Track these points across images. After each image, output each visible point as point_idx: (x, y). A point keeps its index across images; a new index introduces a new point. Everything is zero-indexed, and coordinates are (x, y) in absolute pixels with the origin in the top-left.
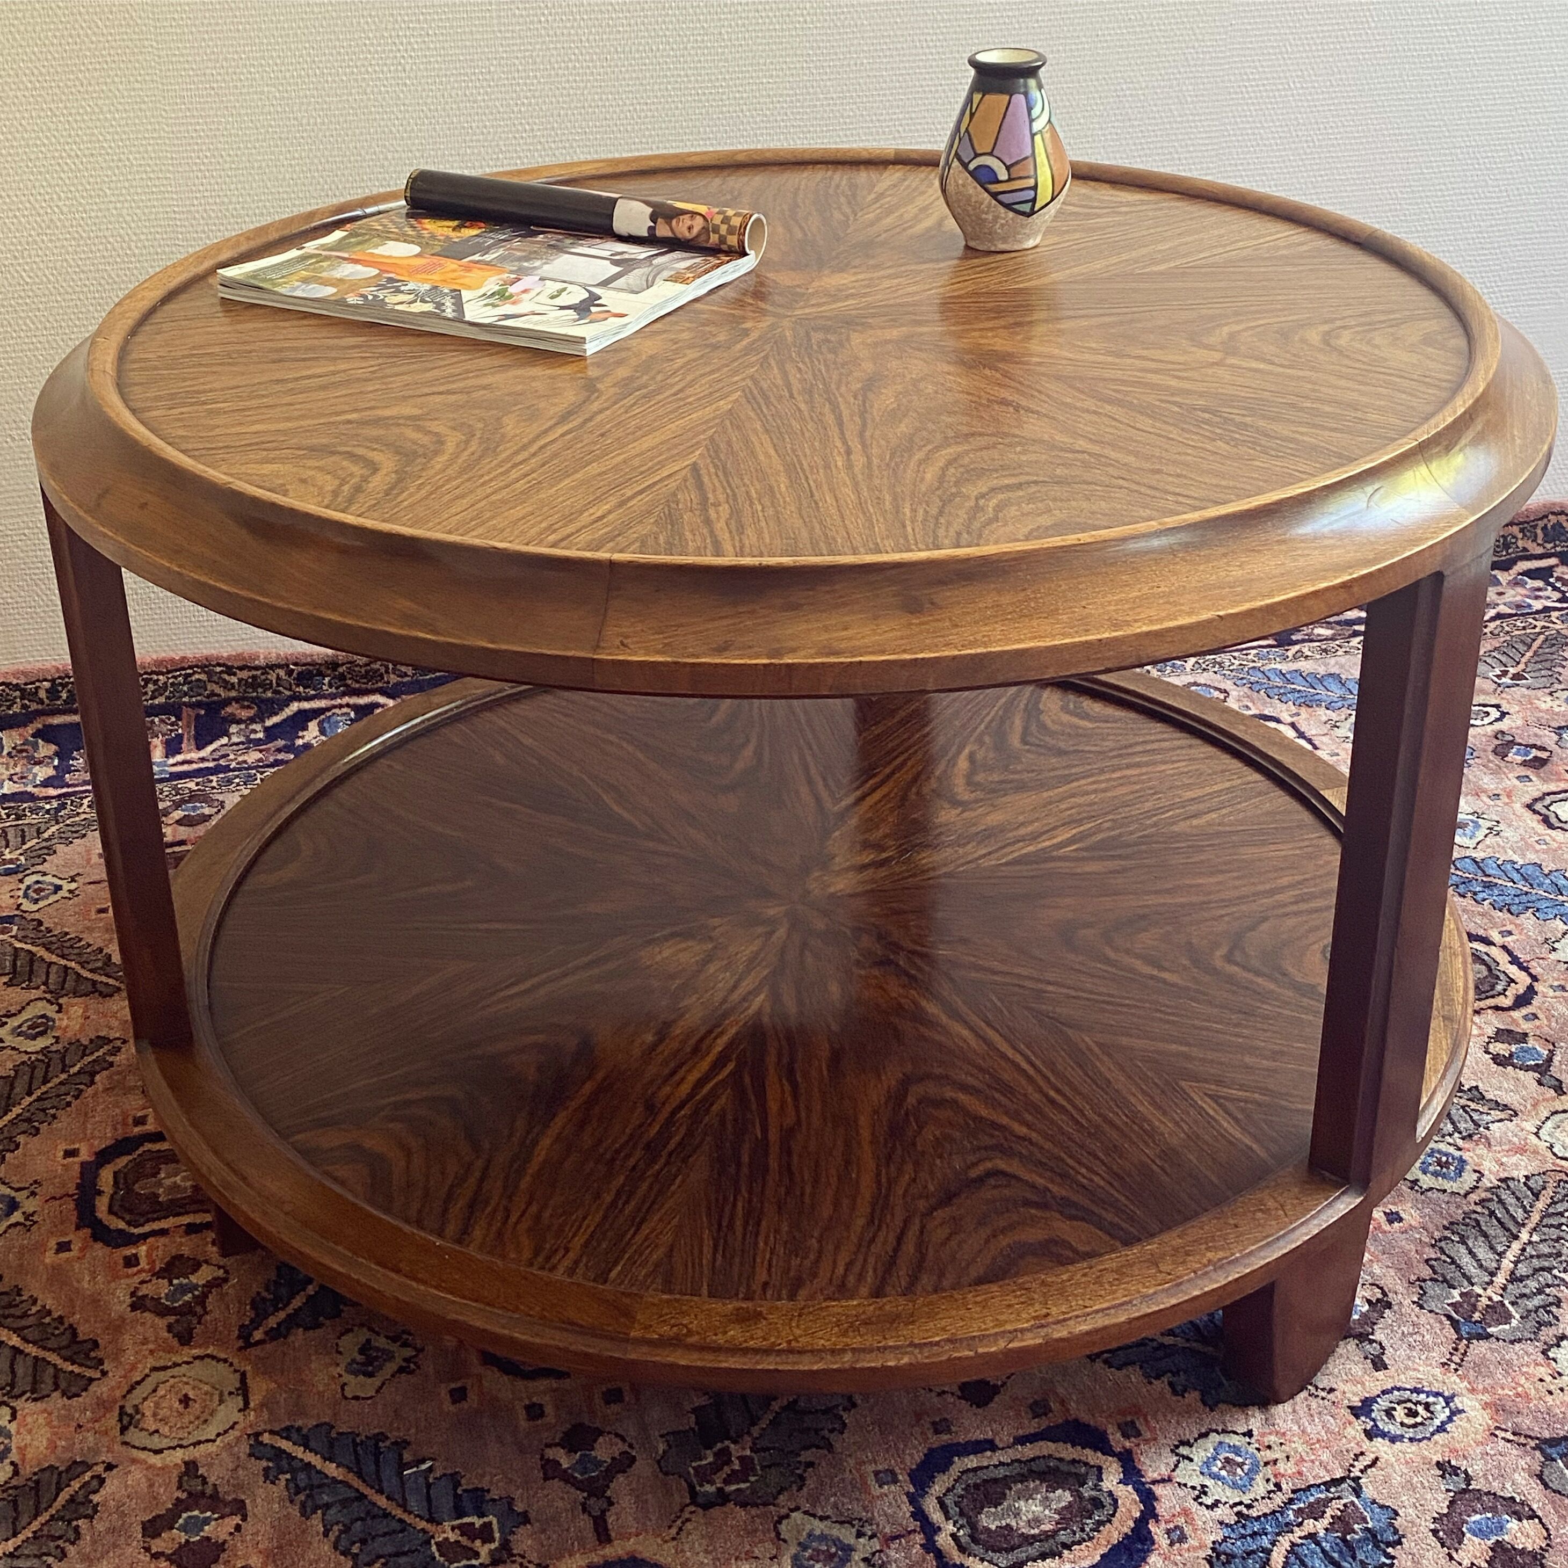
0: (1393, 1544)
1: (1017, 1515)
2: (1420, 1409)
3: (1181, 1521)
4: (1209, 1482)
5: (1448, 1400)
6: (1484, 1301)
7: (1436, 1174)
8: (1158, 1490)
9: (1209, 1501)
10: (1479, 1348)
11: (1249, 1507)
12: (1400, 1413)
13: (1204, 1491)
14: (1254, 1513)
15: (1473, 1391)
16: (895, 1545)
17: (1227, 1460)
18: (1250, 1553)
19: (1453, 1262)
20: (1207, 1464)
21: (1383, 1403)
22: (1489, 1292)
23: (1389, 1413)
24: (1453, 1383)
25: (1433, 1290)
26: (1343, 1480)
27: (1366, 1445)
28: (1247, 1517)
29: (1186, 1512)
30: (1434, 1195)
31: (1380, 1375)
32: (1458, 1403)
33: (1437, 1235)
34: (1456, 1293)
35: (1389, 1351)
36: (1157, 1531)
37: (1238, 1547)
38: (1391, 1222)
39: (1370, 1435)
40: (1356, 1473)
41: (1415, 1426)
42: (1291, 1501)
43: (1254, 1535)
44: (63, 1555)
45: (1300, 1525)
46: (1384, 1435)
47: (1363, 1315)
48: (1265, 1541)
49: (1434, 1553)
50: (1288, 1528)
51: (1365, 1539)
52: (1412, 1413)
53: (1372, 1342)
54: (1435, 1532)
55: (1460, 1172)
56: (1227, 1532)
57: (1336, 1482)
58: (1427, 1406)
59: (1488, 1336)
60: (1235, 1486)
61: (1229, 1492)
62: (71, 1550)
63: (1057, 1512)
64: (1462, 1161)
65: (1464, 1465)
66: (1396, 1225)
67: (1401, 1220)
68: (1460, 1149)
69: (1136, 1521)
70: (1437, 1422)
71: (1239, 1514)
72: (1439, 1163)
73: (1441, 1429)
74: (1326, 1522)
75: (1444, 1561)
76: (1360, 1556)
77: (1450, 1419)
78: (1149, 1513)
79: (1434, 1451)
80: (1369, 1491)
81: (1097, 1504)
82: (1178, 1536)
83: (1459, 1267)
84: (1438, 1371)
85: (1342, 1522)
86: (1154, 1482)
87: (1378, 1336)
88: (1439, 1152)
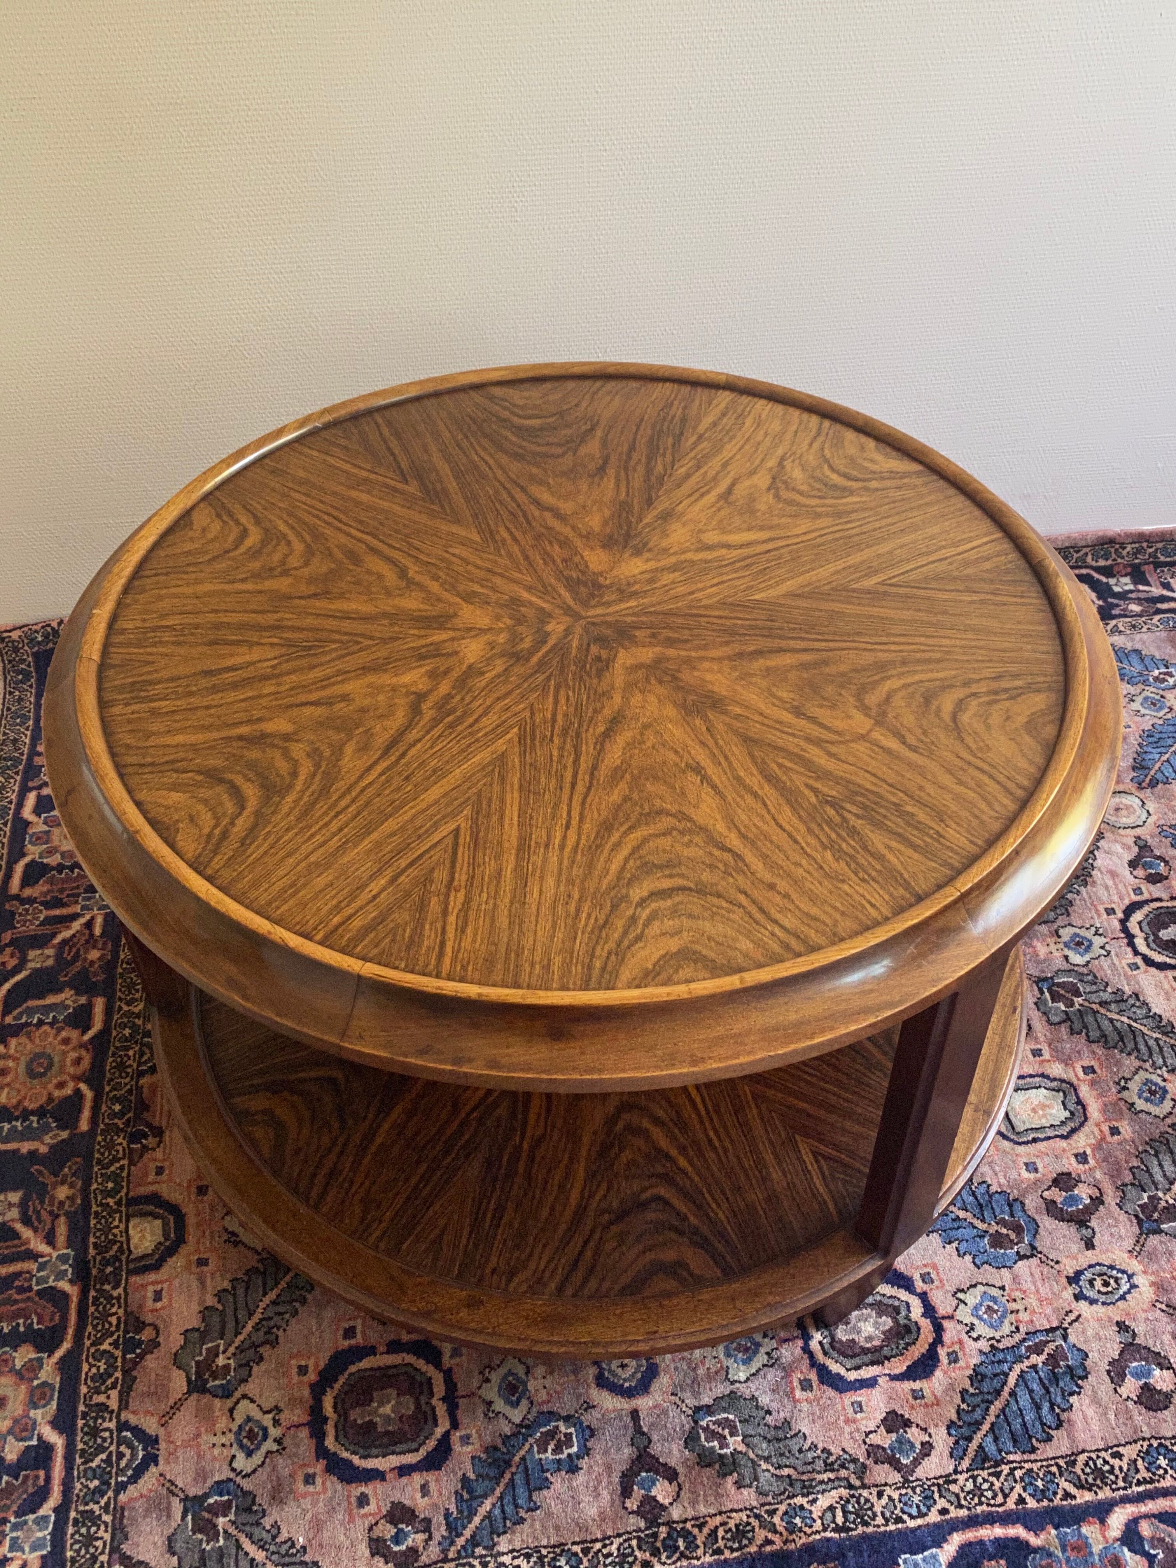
0: (1080, 1378)
1: (859, 1332)
2: (1112, 1281)
3: (956, 1347)
4: (976, 1322)
5: (1130, 1277)
6: (1163, 1203)
7: (1147, 1100)
8: (946, 1324)
9: (975, 1335)
10: (1154, 1241)
11: (998, 1341)
12: (1098, 1283)
13: (972, 1327)
14: (1001, 1346)
15: (1145, 1272)
16: (785, 1346)
17: (989, 1307)
18: (996, 1375)
19: (1148, 1171)
20: (976, 1308)
21: (1088, 1275)
22: (1168, 1197)
23: (1091, 1282)
24: (1134, 1266)
25: (1131, 1192)
26: (1057, 1328)
27: (1074, 1304)
28: (996, 1349)
29: (961, 1342)
30: (1143, 1116)
31: (1089, 1253)
32: (1136, 1280)
33: (1141, 1148)
34: (1145, 1195)
35: (1098, 1236)
36: (942, 1352)
37: (988, 1370)
38: (1112, 1134)
39: (1078, 1297)
40: (1066, 1325)
41: (1106, 1293)
42: (1024, 1340)
43: (999, 1362)
44: (304, 1301)
45: (1028, 1358)
46: (1086, 1298)
47: (1086, 1207)
48: (1005, 1367)
49: (1105, 1387)
50: (1019, 1359)
51: (1064, 1373)
52: (1106, 1284)
53: (1088, 1227)
54: (1108, 1372)
55: (1163, 1098)
56: (983, 1358)
57: (1052, 1330)
58: (1117, 1280)
59: (1160, 1232)
60: (991, 1326)
61: (987, 1329)
62: (309, 1297)
63: (884, 1333)
64: (1165, 1091)
65: (1133, 1325)
66: (1116, 1137)
67: (1119, 1133)
68: (1165, 1080)
69: (930, 1345)
70: (1121, 1292)
71: (992, 1346)
72: (1150, 1091)
73: (1123, 1298)
74: (1043, 1357)
75: (1112, 1392)
76: (1061, 1384)
77: (1129, 1292)
78: (938, 1340)
79: (1115, 1313)
80: (1072, 1339)
81: (907, 1330)
82: (954, 1358)
83: (1151, 1175)
84: (1126, 1255)
85: (1053, 1360)
86: (943, 1318)
87: (1093, 1223)
88: (1151, 1082)
